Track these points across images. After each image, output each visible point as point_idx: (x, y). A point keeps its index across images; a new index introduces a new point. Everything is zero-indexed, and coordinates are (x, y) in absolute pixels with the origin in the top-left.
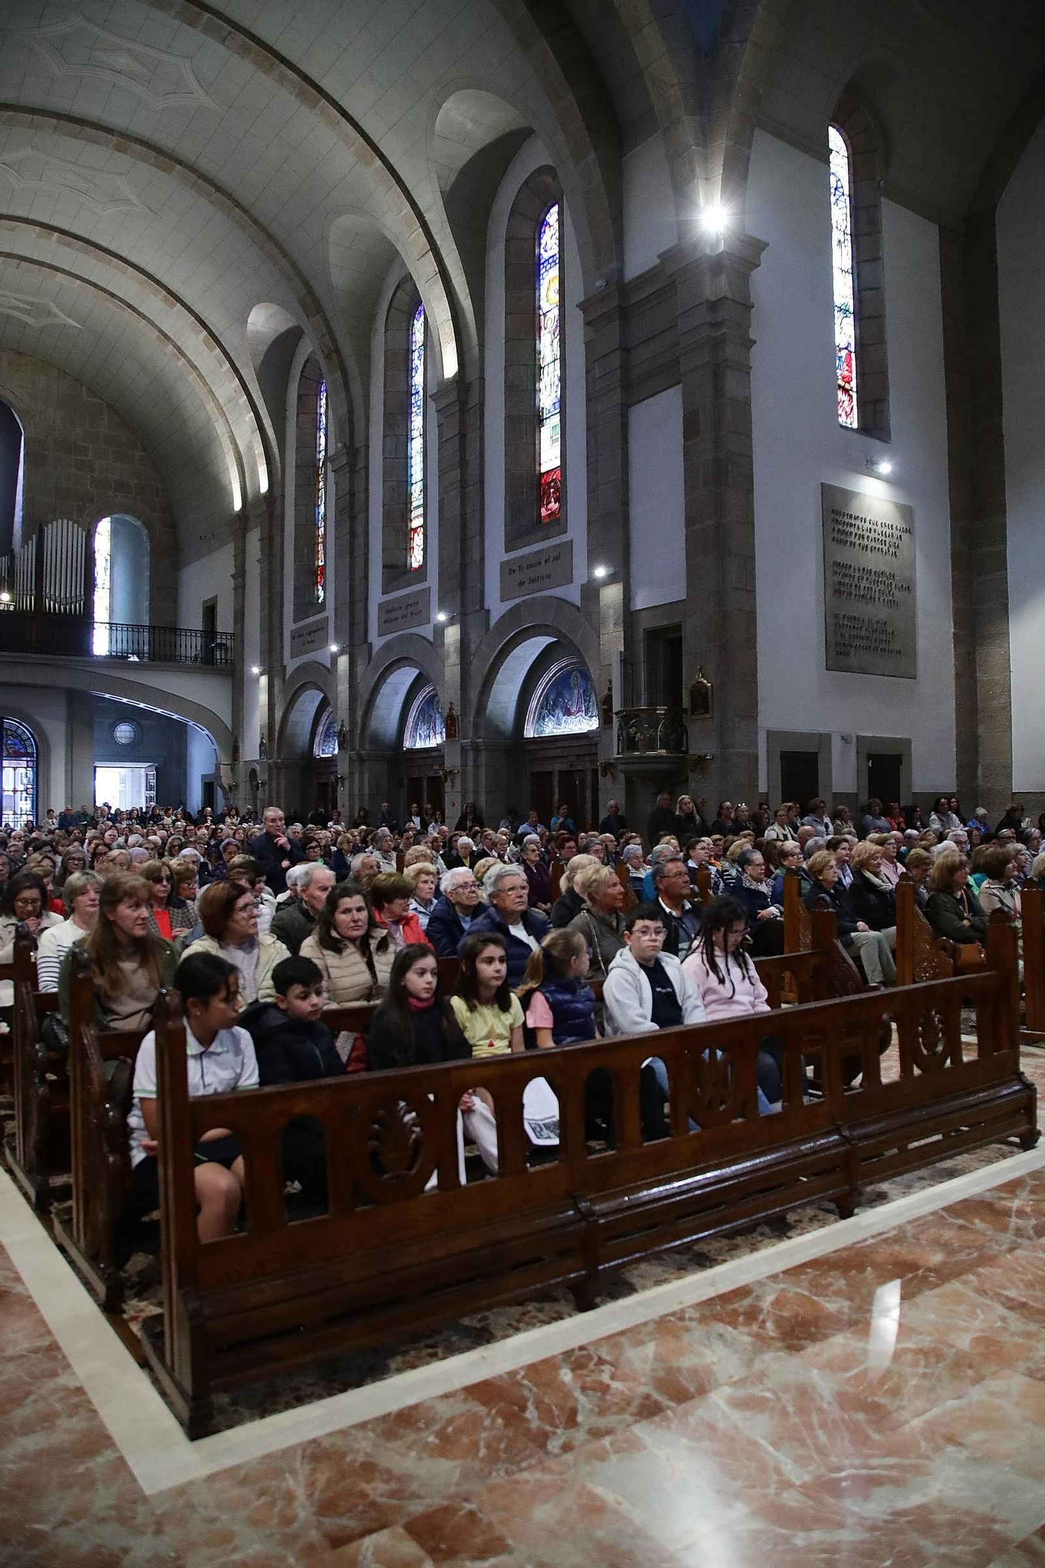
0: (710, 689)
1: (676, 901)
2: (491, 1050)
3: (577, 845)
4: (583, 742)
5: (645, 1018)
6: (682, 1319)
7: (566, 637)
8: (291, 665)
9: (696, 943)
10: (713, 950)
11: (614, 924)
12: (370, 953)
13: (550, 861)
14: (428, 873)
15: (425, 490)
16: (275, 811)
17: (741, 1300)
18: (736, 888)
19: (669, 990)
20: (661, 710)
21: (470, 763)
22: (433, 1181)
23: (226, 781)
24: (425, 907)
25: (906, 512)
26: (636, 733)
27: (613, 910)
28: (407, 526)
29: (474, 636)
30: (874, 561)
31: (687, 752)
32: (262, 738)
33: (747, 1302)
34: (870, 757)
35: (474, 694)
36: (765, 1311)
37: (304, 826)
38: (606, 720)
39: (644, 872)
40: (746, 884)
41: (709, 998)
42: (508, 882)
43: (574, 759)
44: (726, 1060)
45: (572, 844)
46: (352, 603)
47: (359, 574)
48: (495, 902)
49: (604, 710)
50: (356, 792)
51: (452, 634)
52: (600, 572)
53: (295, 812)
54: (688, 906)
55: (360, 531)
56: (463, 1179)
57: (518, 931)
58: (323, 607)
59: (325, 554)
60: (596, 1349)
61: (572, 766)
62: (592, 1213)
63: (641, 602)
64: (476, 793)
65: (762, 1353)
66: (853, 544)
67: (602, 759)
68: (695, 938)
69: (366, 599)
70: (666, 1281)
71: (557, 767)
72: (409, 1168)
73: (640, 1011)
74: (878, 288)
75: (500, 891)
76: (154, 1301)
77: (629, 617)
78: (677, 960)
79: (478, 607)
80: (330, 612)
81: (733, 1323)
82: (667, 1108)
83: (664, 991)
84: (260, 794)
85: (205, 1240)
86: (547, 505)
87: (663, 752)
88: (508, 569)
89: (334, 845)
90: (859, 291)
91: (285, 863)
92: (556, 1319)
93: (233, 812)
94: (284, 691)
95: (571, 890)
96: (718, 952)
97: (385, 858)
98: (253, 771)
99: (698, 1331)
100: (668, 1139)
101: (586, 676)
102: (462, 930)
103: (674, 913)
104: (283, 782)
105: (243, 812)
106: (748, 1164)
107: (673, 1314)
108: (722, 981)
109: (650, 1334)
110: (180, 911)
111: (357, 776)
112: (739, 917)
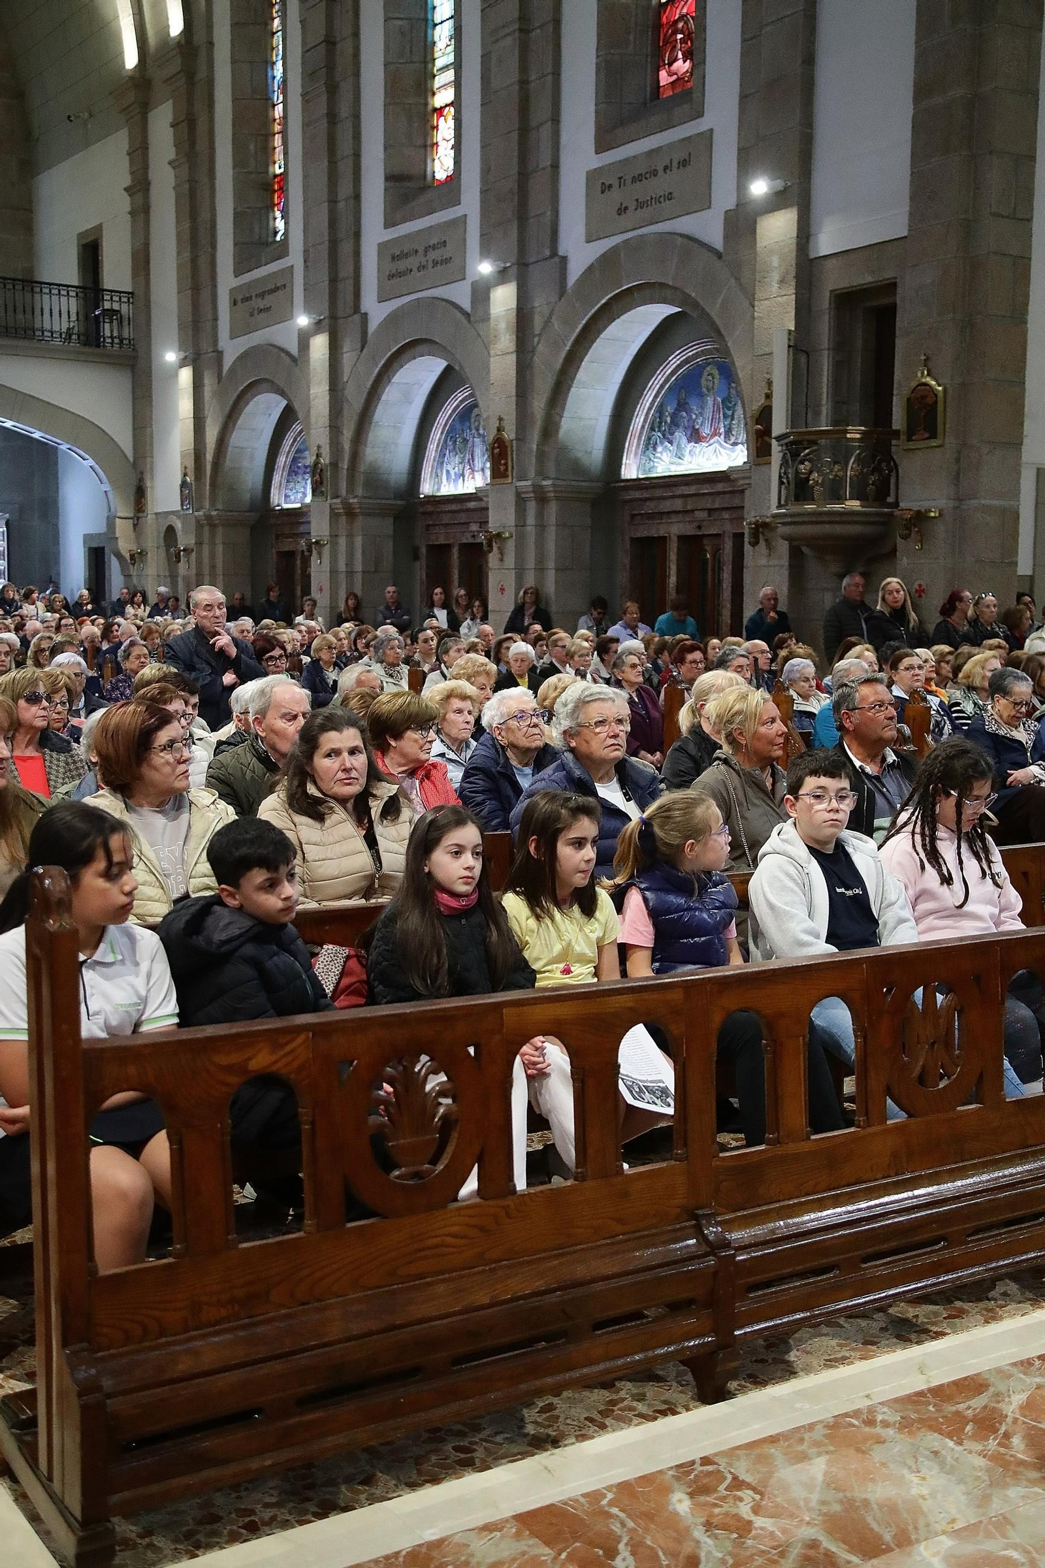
0: (941, 395)
1: (873, 748)
2: (568, 980)
3: (706, 658)
4: (720, 487)
5: (818, 937)
7: (696, 305)
8: (231, 349)
9: (904, 816)
10: (934, 830)
11: (769, 782)
12: (371, 822)
13: (661, 684)
14: (464, 697)
15: (457, 35)
16: (210, 592)
18: (976, 730)
19: (858, 891)
20: (854, 433)
21: (531, 520)
23: (125, 545)
24: (458, 751)
26: (811, 472)
27: (768, 762)
28: (426, 104)
29: (540, 303)
31: (896, 504)
32: (185, 475)
33: (978, 1402)
35: (538, 405)
36: (1009, 1420)
37: (257, 622)
38: (760, 449)
39: (819, 704)
40: (991, 728)
41: (923, 907)
42: (595, 712)
43: (703, 515)
44: (949, 1009)
45: (698, 655)
46: (334, 244)
47: (345, 190)
48: (573, 744)
49: (758, 431)
50: (342, 566)
51: (503, 299)
52: (759, 188)
53: (242, 599)
54: (891, 758)
55: (344, 111)
56: (520, 1182)
57: (611, 792)
58: (282, 250)
59: (286, 154)
60: (729, 1464)
61: (699, 527)
62: (728, 1245)
63: (826, 243)
64: (540, 569)
65: (1006, 1485)
67: (751, 516)
68: (902, 810)
69: (357, 235)
70: (844, 1361)
71: (675, 529)
72: (434, 1161)
73: (809, 924)
75: (580, 725)
77: (806, 268)
78: (871, 844)
79: (547, 253)
80: (295, 258)
81: (957, 1435)
82: (849, 1085)
83: (849, 893)
84: (182, 568)
85: (105, 1270)
86: (670, 64)
87: (854, 505)
88: (599, 183)
89: (307, 653)
91: (229, 678)
92: (663, 1413)
93: (138, 598)
94: (220, 394)
95: (696, 730)
96: (942, 833)
97: (391, 676)
98: (170, 530)
99: (897, 1442)
100: (854, 1129)
101: (728, 373)
102: (518, 790)
103: (868, 769)
104: (220, 548)
105: (153, 599)
107: (856, 1414)
108: (947, 880)
109: (819, 1443)
110: (62, 758)
111: (342, 541)
112: (982, 775)
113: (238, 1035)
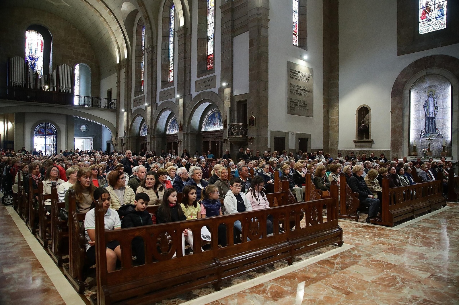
0: (255, 118)
1: (244, 178)
2: (192, 218)
3: (216, 162)
4: (218, 133)
5: (235, 210)
6: (245, 293)
7: (214, 103)
8: (134, 109)
9: (250, 189)
10: (255, 191)
11: (227, 184)
12: (157, 191)
13: (208, 167)
14: (173, 169)
15: (174, 59)
16: (129, 151)
17: (261, 287)
18: (262, 174)
19: (242, 202)
20: (241, 124)
21: (186, 138)
22: (175, 255)
23: (114, 143)
24: (173, 179)
25: (311, 70)
26: (234, 131)
28: (168, 70)
29: (187, 102)
30: (302, 84)
31: (248, 136)
32: (125, 130)
33: (262, 288)
34: (299, 139)
35: (187, 119)
36: (268, 290)
38: (225, 126)
39: (235, 170)
40: (264, 174)
41: (253, 204)
42: (196, 172)
43: (215, 138)
44: (257, 222)
45: (215, 162)
46: (152, 92)
47: (154, 83)
48: (193, 177)
49: (225, 124)
50: (152, 146)
51: (181, 101)
52: (224, 84)
54: (248, 179)
55: (154, 70)
56: (184, 254)
57: (199, 185)
58: (143, 92)
59: (144, 77)
60: (221, 301)
61: (215, 140)
62: (220, 264)
63: (235, 93)
64: (187, 147)
65: (267, 301)
66: (296, 79)
67: (224, 138)
68: (250, 188)
69: (156, 90)
70: (240, 282)
71: (211, 140)
72: (168, 251)
73: (234, 207)
74: (305, 6)
75: (193, 174)
76: (94, 290)
77: (232, 97)
78: (244, 194)
79: (189, 94)
80: (145, 94)
81: (259, 294)
82: (241, 235)
83: (241, 202)
84: (124, 147)
85: (109, 272)
86: (209, 65)
87: (241, 136)
88: (197, 83)
90: (300, 7)
91: (132, 166)
92: (209, 293)
93: (116, 152)
94: (131, 117)
95: (214, 174)
96: (256, 192)
97: (161, 165)
98: (122, 140)
99: (249, 296)
100: (241, 243)
101: (219, 114)
102: (183, 185)
103: (244, 181)
104: (131, 143)
105: (119, 152)
106: (264, 250)
107: (242, 291)
108: (257, 200)
109: (236, 297)
110: (101, 180)
111: (153, 142)
112: (262, 182)
113: (133, 229)
